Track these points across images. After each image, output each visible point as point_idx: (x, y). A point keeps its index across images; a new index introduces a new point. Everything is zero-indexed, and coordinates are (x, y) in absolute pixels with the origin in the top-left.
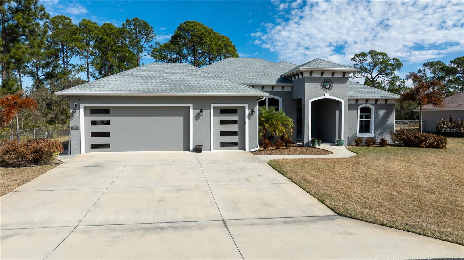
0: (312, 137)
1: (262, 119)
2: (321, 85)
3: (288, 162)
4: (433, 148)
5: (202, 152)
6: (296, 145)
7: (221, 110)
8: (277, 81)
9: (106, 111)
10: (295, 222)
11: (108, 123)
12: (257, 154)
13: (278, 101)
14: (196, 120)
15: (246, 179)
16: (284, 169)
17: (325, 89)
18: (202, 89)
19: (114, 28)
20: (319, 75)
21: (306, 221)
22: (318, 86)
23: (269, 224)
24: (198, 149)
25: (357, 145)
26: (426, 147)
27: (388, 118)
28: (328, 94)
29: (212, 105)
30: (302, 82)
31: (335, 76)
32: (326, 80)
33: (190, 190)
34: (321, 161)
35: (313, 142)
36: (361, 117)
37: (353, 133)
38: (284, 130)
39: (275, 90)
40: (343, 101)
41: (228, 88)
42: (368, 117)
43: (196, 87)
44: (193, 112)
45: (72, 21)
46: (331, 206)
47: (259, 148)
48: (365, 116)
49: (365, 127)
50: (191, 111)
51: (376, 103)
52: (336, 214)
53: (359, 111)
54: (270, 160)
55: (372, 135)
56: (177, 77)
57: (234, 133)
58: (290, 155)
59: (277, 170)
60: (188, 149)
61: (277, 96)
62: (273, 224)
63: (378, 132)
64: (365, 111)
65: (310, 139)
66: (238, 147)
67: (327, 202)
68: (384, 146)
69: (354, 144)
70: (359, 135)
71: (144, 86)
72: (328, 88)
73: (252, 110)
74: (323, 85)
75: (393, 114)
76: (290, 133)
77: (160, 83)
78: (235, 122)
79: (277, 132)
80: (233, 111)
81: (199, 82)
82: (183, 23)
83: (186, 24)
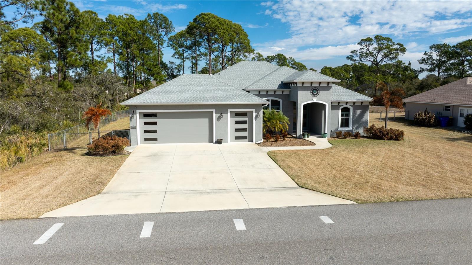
0: (303, 132)
1: (265, 119)
2: (311, 92)
3: (281, 152)
4: (393, 140)
5: (222, 143)
6: (292, 137)
7: (235, 113)
8: (279, 86)
9: (154, 115)
10: (275, 190)
11: (155, 123)
12: (261, 146)
13: (279, 102)
14: (218, 121)
15: (252, 166)
16: (277, 158)
17: (313, 95)
18: (222, 98)
19: (136, 22)
20: (309, 85)
21: (281, 190)
22: (309, 93)
23: (262, 191)
24: (219, 142)
25: (337, 137)
26: (388, 140)
27: (364, 115)
28: (316, 99)
29: (229, 110)
30: (297, 89)
31: (321, 85)
32: (314, 89)
33: (219, 172)
34: (304, 152)
35: (303, 135)
36: (342, 115)
37: (336, 127)
38: (282, 127)
39: (276, 93)
40: (327, 104)
41: (241, 97)
42: (348, 115)
43: (217, 97)
44: (216, 115)
45: (98, 15)
46: (298, 182)
47: (262, 141)
48: (346, 114)
49: (345, 123)
50: (214, 114)
51: (354, 104)
52: (299, 186)
53: (340, 111)
54: (269, 151)
55: (350, 129)
56: (203, 88)
57: (245, 130)
58: (285, 146)
59: (272, 159)
60: (212, 142)
61: (279, 98)
62: (264, 191)
63: (355, 127)
64: (346, 110)
65: (301, 133)
66: (247, 140)
67: (296, 180)
68: (356, 138)
69: (335, 136)
70: (340, 129)
71: (181, 97)
72: (316, 95)
73: (258, 113)
74: (312, 92)
75: (367, 113)
76: (286, 129)
77: (192, 94)
78: (245, 122)
79: (276, 128)
80: (244, 114)
81: (219, 92)
82: (199, 15)
83: (202, 16)
